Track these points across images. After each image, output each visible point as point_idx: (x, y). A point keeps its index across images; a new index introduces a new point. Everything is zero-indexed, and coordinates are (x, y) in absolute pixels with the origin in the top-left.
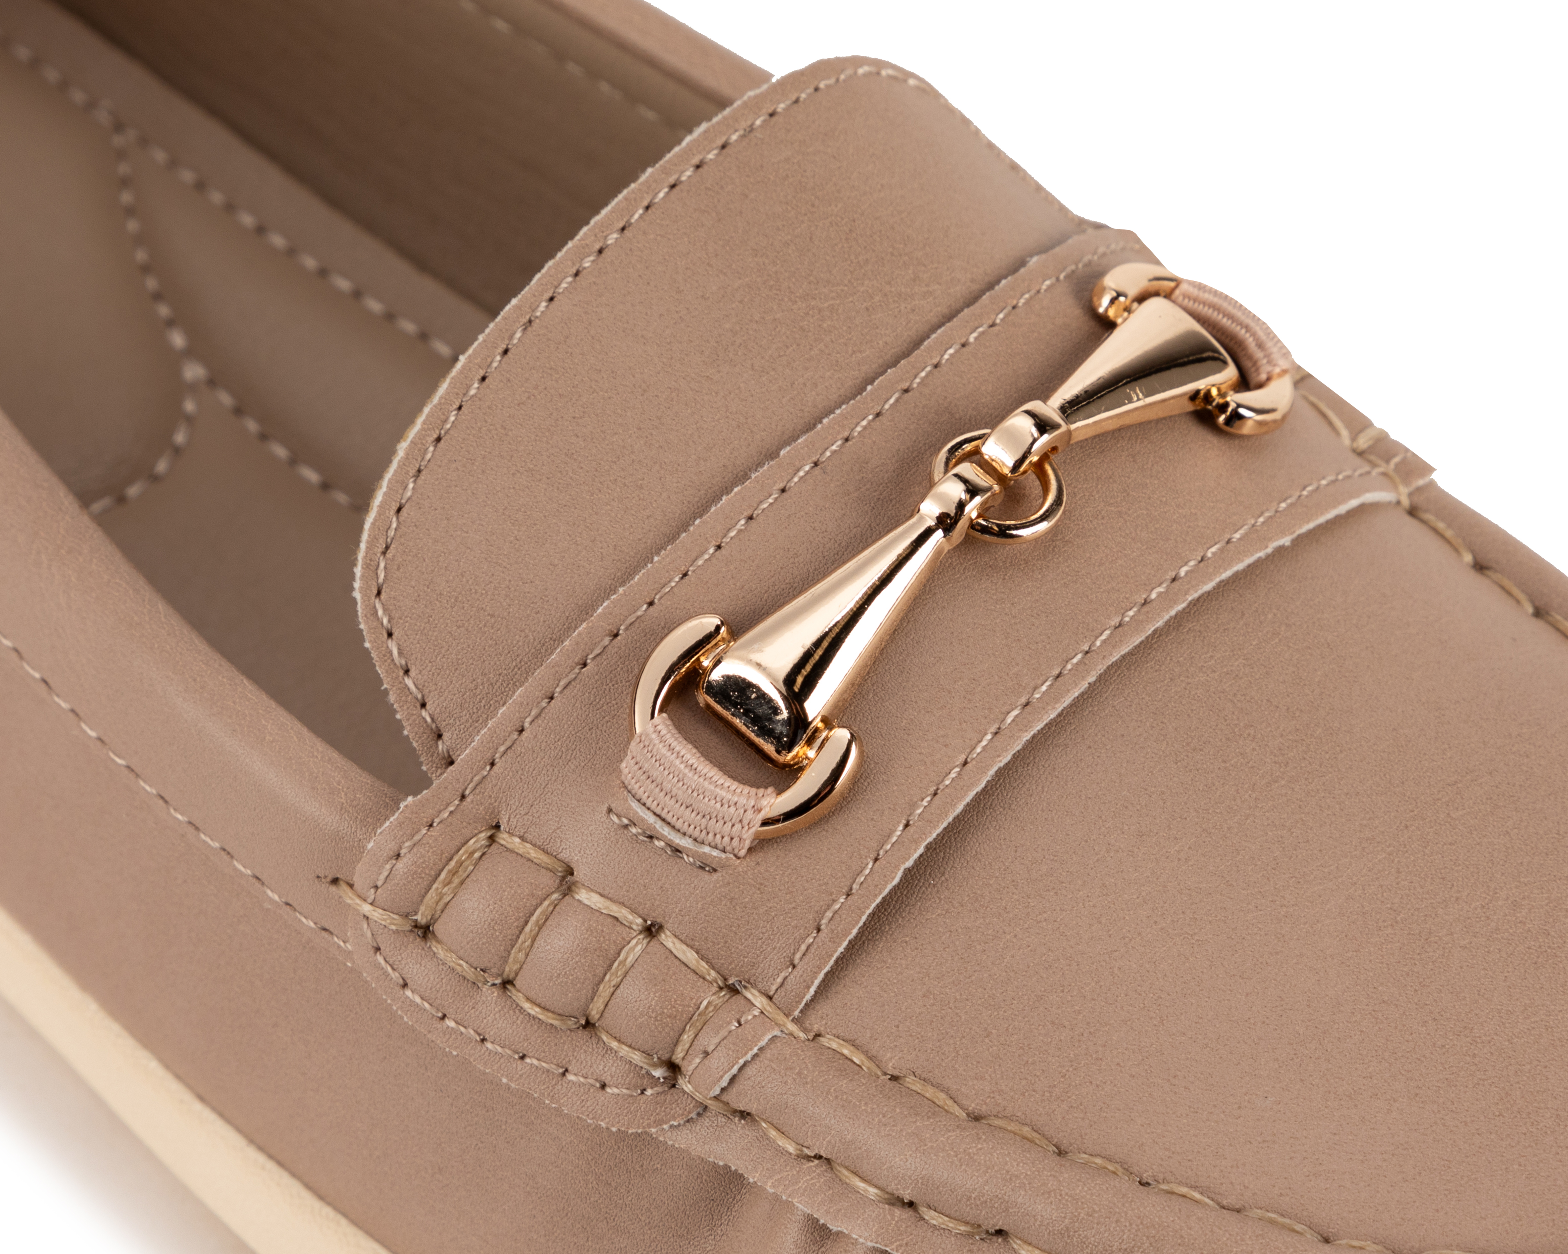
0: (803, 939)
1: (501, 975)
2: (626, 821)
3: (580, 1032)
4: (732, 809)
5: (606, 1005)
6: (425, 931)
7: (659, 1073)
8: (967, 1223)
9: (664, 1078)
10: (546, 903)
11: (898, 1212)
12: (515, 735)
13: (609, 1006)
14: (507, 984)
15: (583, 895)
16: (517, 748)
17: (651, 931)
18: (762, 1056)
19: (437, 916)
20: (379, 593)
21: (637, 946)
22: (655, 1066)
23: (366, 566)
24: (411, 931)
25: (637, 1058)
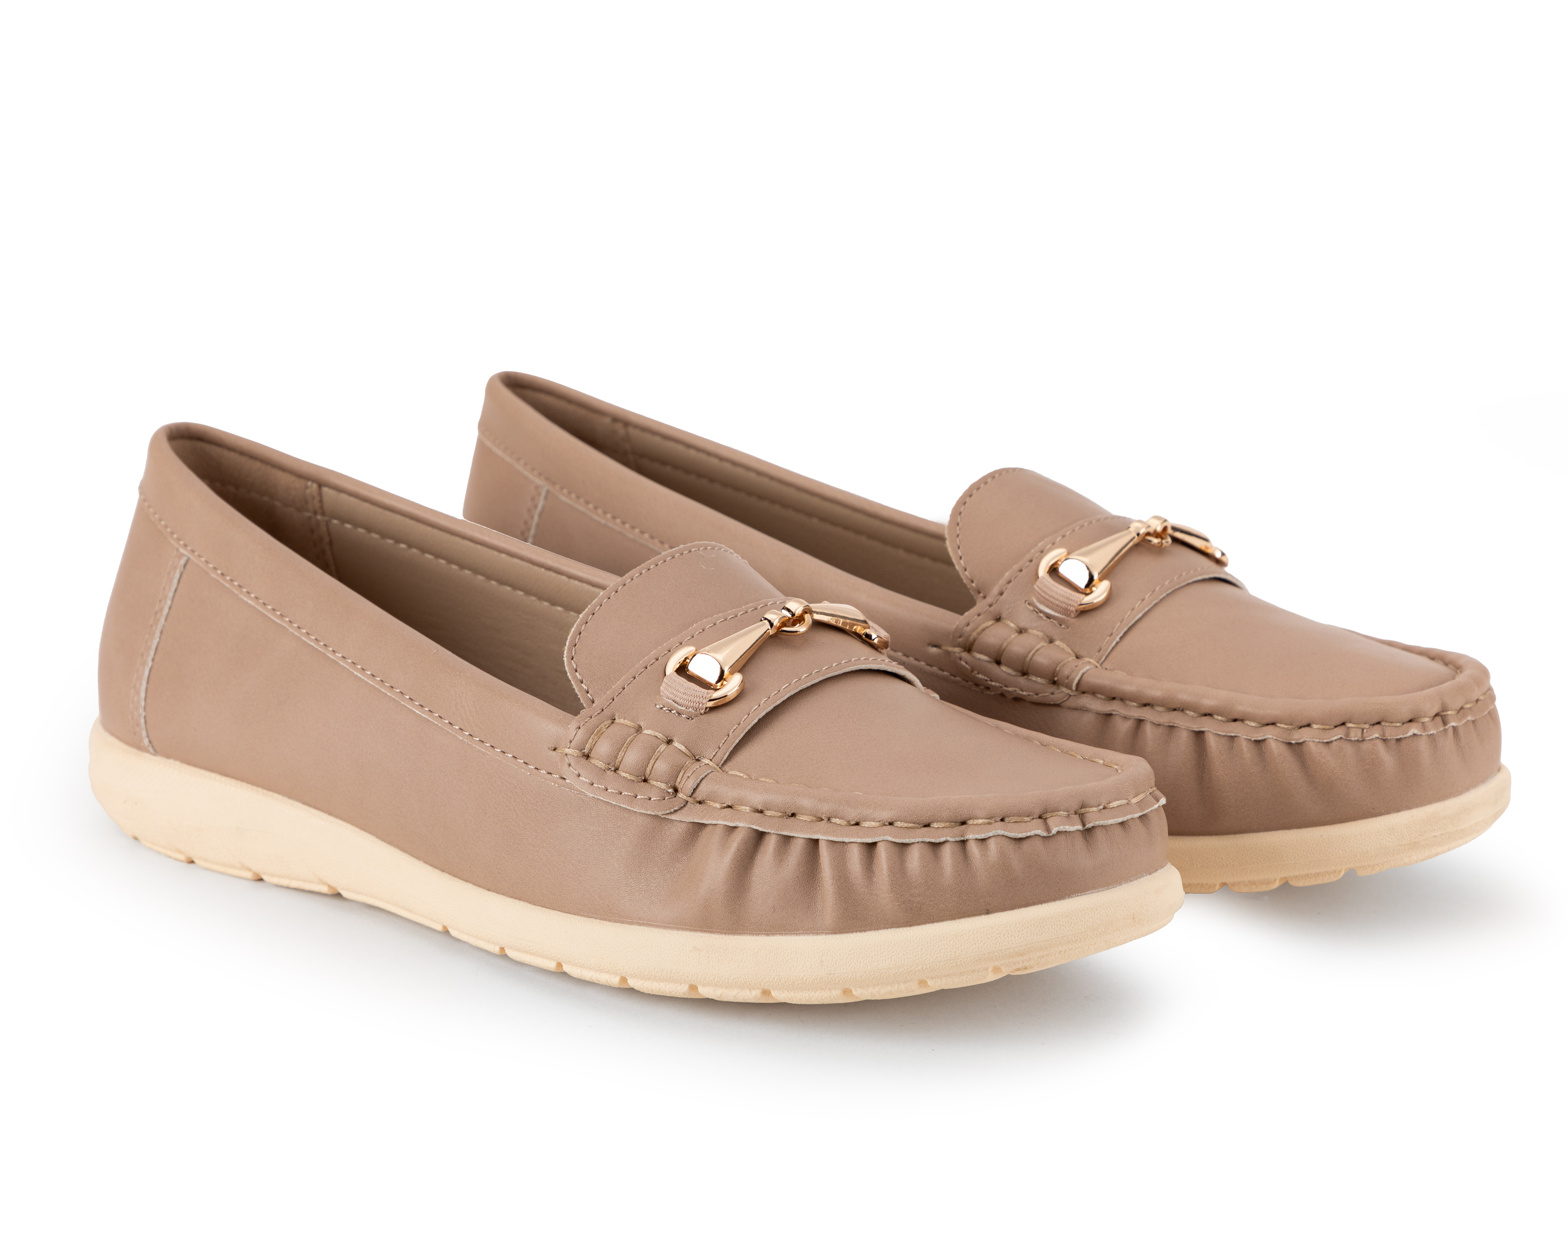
0: (723, 738)
1: (614, 766)
2: (662, 706)
3: (642, 783)
4: (700, 693)
5: (653, 767)
6: (587, 757)
7: (671, 790)
8: (781, 812)
9: (672, 793)
10: (632, 736)
11: (757, 814)
12: (622, 690)
13: (654, 767)
14: (616, 770)
15: (645, 732)
16: (623, 693)
17: (669, 742)
18: (708, 776)
19: (592, 748)
20: (572, 659)
21: (663, 747)
22: (669, 788)
23: (569, 649)
24: (583, 757)
25: (663, 786)
